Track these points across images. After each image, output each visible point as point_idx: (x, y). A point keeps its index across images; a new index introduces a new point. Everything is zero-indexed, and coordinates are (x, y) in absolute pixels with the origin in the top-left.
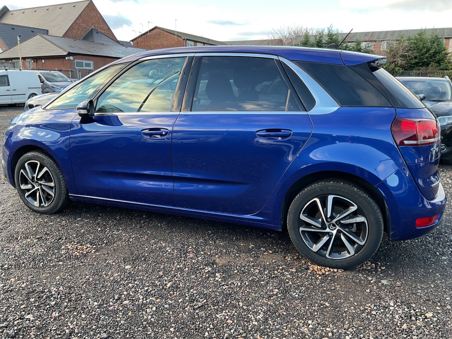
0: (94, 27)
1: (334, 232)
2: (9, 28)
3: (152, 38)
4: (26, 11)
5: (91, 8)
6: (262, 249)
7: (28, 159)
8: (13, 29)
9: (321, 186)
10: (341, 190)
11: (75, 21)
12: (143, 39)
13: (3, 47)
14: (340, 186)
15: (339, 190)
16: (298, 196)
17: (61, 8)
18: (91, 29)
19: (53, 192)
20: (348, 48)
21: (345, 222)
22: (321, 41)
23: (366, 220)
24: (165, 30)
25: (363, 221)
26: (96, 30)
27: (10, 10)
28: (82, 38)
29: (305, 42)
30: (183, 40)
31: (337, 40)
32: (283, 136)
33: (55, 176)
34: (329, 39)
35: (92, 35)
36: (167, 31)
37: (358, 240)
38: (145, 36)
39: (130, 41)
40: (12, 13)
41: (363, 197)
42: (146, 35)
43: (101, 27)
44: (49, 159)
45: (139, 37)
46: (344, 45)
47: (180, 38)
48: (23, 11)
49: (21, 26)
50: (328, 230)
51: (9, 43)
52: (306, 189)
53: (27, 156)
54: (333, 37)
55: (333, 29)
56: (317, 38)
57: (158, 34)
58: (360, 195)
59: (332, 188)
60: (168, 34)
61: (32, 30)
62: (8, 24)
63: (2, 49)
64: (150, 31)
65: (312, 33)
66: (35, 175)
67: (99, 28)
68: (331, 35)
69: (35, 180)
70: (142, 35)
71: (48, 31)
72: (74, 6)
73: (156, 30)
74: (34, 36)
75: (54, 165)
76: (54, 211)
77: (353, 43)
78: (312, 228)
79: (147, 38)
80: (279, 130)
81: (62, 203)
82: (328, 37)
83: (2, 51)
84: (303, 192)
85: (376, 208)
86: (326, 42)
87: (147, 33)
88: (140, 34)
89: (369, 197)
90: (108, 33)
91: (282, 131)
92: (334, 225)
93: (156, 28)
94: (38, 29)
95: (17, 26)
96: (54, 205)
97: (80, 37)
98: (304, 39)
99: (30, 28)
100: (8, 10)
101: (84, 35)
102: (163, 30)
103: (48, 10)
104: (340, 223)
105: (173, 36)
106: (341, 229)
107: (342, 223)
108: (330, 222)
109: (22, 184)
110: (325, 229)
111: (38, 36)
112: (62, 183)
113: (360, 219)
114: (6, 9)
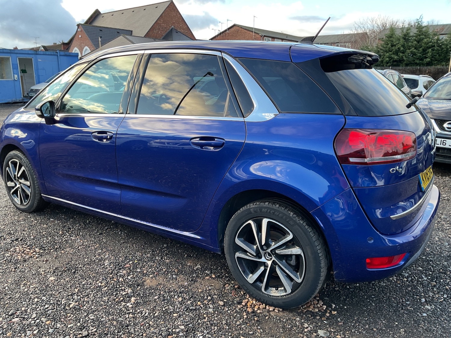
0: (174, 26)
1: (269, 263)
2: (98, 30)
3: (231, 35)
4: (115, 14)
5: (172, 8)
6: (206, 272)
7: (11, 157)
8: (101, 31)
9: (256, 207)
10: (275, 214)
11: (156, 21)
12: (222, 37)
13: (91, 47)
14: (275, 208)
15: (274, 213)
16: (234, 216)
17: (145, 10)
18: (171, 28)
19: (29, 191)
20: (440, 41)
21: (281, 252)
22: (408, 34)
23: (302, 253)
24: (243, 27)
25: (300, 254)
26: (176, 30)
27: (102, 13)
28: (162, 38)
29: (391, 35)
30: (260, 37)
31: (428, 32)
32: (216, 146)
33: (30, 176)
34: (417, 31)
35: (171, 34)
36: (245, 28)
37: (295, 276)
38: (223, 34)
39: (209, 40)
40: (103, 16)
41: (299, 225)
42: (225, 33)
43: (181, 27)
44: (26, 159)
45: (218, 35)
46: (436, 38)
47: (258, 35)
48: (112, 14)
49: (108, 28)
50: (263, 260)
51: (97, 44)
52: (241, 209)
53: (10, 154)
54: (423, 29)
55: (423, 20)
56: (404, 31)
57: (236, 31)
58: (295, 222)
59: (266, 210)
60: (246, 31)
61: (118, 31)
62: (97, 26)
63: (90, 50)
64: (229, 29)
65: (403, 26)
66: (16, 174)
67: (179, 28)
68: (421, 27)
69: (17, 178)
70: (221, 32)
71: (132, 31)
72: (157, 7)
73: (235, 27)
74: (118, 37)
75: (30, 165)
76: (32, 210)
77: (446, 36)
78: (248, 255)
79: (225, 36)
80: (212, 139)
81: (38, 203)
82: (417, 30)
83: (90, 51)
84: (239, 211)
85: (314, 240)
86: (415, 35)
87: (226, 31)
88: (219, 32)
89: (307, 224)
90: (187, 33)
91: (216, 139)
92: (270, 255)
93: (234, 25)
94: (123, 30)
95: (104, 27)
96: (30, 204)
97: (161, 37)
98: (389, 32)
99: (116, 29)
100: (100, 13)
101: (164, 35)
102: (242, 28)
103: (133, 11)
104: (276, 253)
105: (251, 33)
106: (277, 261)
107: (277, 254)
108: (266, 250)
109: (8, 182)
110: (261, 258)
111: (121, 36)
112: (35, 183)
113: (296, 251)
114: (98, 13)
